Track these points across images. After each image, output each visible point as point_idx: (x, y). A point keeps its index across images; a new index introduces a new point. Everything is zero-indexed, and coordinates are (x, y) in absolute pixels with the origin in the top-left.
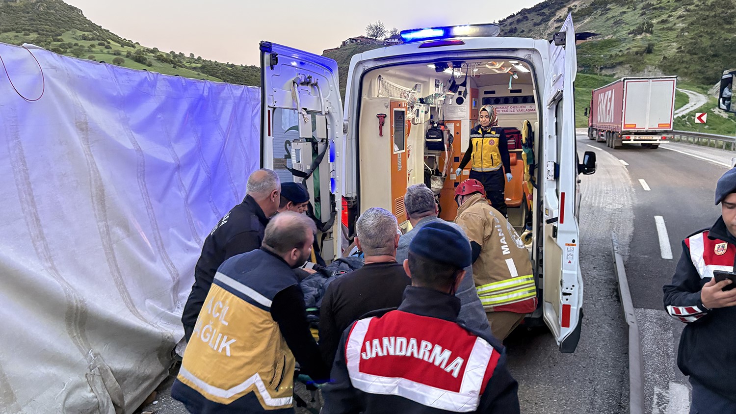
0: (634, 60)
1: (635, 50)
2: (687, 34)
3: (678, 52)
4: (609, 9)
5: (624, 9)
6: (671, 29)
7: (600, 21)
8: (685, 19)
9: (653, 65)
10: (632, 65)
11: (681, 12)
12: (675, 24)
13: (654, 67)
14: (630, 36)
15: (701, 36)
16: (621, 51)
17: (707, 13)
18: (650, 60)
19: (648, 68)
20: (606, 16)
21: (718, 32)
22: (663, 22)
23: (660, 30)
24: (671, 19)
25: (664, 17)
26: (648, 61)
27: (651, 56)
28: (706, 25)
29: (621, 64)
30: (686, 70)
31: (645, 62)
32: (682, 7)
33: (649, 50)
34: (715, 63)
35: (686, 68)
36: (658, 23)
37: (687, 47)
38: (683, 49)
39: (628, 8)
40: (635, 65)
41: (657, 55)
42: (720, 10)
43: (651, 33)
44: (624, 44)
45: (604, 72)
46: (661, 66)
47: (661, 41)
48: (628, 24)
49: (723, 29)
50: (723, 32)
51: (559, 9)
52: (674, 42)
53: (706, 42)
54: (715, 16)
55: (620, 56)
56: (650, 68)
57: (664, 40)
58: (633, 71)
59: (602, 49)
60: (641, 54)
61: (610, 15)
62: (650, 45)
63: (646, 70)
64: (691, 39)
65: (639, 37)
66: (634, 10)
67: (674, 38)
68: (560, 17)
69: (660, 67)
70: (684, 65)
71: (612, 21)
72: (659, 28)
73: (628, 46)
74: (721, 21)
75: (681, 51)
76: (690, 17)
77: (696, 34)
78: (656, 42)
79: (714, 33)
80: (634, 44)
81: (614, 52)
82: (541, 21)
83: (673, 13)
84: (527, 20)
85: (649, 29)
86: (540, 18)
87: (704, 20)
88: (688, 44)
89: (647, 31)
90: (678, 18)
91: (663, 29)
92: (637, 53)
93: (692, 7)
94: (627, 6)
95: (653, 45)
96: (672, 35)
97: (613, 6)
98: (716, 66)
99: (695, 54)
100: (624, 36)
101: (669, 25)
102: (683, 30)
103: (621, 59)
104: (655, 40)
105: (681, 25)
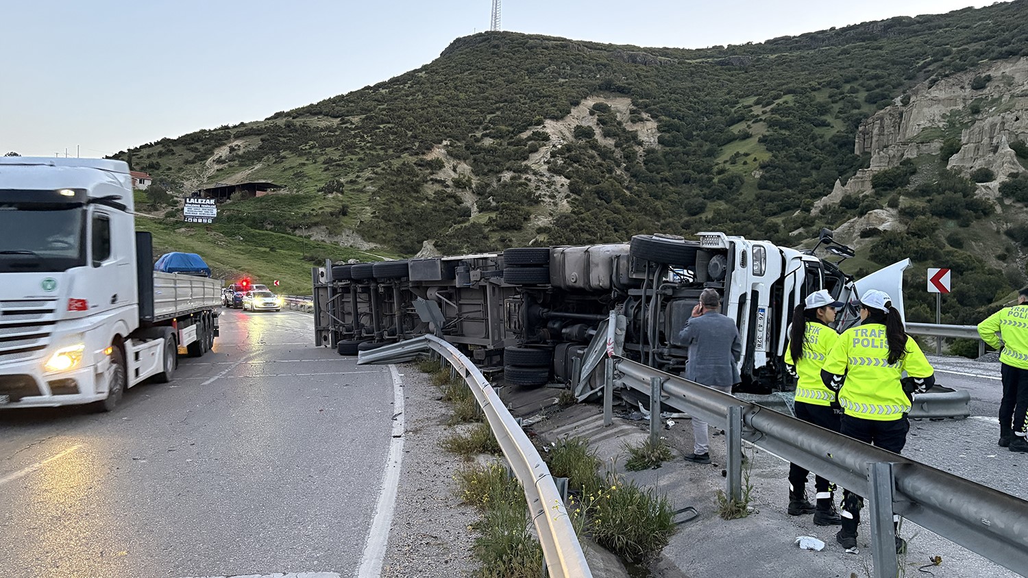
0: (330, 222)
1: (329, 210)
2: (378, 198)
3: (373, 217)
4: (284, 157)
5: (303, 160)
6: (361, 191)
7: (276, 171)
8: (374, 183)
9: (350, 229)
10: (329, 227)
11: (368, 173)
12: (365, 187)
13: (351, 231)
14: (320, 193)
15: (392, 202)
16: (313, 210)
17: (395, 179)
18: (346, 223)
19: (345, 232)
20: (283, 164)
21: (408, 200)
22: (352, 182)
23: (351, 190)
24: (359, 180)
25: (352, 177)
26: (344, 224)
27: (345, 219)
28: (393, 190)
29: (316, 224)
30: (384, 238)
31: (342, 225)
32: (370, 169)
33: (344, 212)
34: (410, 232)
35: (383, 235)
36: (347, 182)
37: (382, 212)
38: (377, 214)
39: (307, 160)
40: (331, 227)
41: (352, 218)
42: (406, 177)
43: (342, 192)
44: (315, 203)
45: (297, 232)
46: (360, 231)
47: (353, 203)
48: (311, 178)
49: (411, 196)
50: (411, 200)
51: (217, 146)
52: (367, 206)
53: (397, 209)
54: (402, 182)
55: (314, 216)
56: (347, 232)
57: (357, 203)
58: (330, 233)
59: (291, 205)
60: (337, 217)
61: (286, 164)
62: (344, 207)
63: (343, 234)
64: (384, 204)
65: (330, 196)
66: (315, 163)
67: (366, 202)
68: (221, 157)
69: (358, 231)
70: (381, 232)
71: (291, 173)
72: (349, 189)
73: (321, 205)
74: (409, 189)
75: (376, 216)
76: (379, 180)
77: (387, 199)
78: (349, 203)
79: (403, 201)
80: (326, 203)
81: (306, 210)
82: (195, 158)
83: (361, 174)
84: (173, 154)
85: (339, 188)
86: (194, 154)
87: (393, 185)
88: (381, 210)
89: (338, 191)
90: (366, 180)
91: (354, 190)
92: (332, 214)
93: (378, 170)
94: (305, 158)
95: (347, 207)
96: (364, 198)
97: (289, 154)
98: (411, 235)
99: (391, 221)
100: (313, 193)
101: (360, 187)
102: (374, 193)
103: (317, 219)
104: (348, 201)
105: (370, 188)
